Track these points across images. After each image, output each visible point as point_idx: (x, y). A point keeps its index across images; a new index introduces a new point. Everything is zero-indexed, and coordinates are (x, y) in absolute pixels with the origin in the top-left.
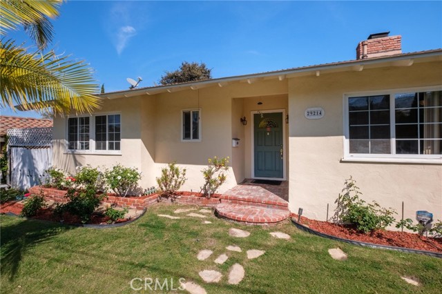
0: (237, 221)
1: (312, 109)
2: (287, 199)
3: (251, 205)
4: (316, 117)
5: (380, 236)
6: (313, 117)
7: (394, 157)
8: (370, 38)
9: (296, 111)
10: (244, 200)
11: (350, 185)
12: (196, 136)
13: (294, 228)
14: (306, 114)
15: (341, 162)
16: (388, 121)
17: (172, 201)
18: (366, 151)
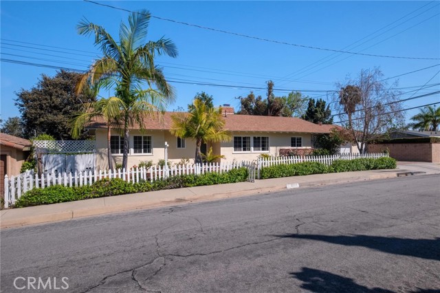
15: (232, 154)
18: (237, 151)
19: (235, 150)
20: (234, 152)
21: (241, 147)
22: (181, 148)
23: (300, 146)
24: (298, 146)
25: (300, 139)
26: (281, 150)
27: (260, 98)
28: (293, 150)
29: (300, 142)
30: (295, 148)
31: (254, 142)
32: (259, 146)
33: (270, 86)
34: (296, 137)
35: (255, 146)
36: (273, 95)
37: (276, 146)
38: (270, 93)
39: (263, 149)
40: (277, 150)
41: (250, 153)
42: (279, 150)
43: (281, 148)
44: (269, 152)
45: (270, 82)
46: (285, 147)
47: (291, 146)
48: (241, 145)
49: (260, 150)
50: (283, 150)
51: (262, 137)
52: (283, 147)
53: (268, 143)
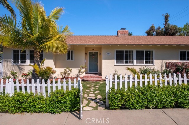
2: (102, 76)
4: (109, 55)
7: (124, 64)
9: (103, 52)
10: (90, 77)
11: (116, 71)
12: (72, 59)
14: (106, 54)
15: (114, 66)
16: (123, 56)
18: (119, 63)
19: (117, 63)
20: (116, 64)
21: (123, 60)
22: (71, 60)
26: (167, 63)
27: (159, 28)
28: (182, 64)
30: (185, 61)
31: (137, 56)
32: (142, 59)
33: (167, 18)
34: (187, 50)
35: (137, 59)
36: (168, 24)
38: (166, 22)
39: (146, 62)
40: (164, 63)
41: (133, 65)
42: (165, 63)
43: (168, 61)
44: (154, 64)
45: (166, 15)
46: (172, 60)
47: (181, 60)
48: (123, 58)
49: (144, 63)
50: (169, 63)
51: (145, 51)
52: (170, 60)
53: (153, 57)
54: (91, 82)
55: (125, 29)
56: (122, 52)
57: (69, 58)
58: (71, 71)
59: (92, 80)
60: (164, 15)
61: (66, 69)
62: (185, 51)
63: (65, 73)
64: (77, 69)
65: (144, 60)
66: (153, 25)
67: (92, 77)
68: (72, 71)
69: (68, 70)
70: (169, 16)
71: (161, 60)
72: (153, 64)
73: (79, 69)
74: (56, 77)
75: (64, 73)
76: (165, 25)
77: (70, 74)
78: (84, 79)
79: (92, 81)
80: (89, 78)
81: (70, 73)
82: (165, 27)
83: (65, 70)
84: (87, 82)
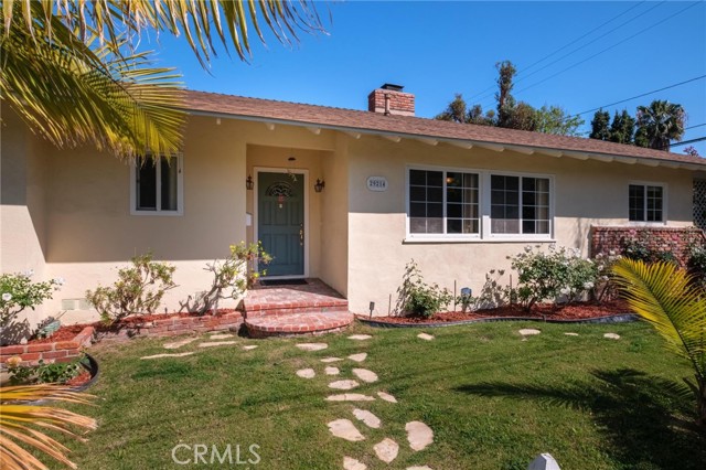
0: (300, 333)
1: (376, 178)
2: (344, 297)
3: (298, 312)
4: (379, 189)
5: (439, 318)
6: (377, 189)
7: (445, 236)
8: (385, 87)
10: (287, 307)
11: (411, 270)
12: (165, 206)
13: (368, 328)
14: (369, 183)
15: (404, 243)
16: (441, 200)
17: (130, 335)
18: (424, 232)
19: (413, 229)
20: (410, 237)
21: (442, 216)
22: (159, 212)
23: (659, 219)
24: (650, 219)
25: (659, 192)
26: (593, 231)
28: (640, 232)
29: (659, 204)
30: (642, 224)
31: (495, 197)
32: (512, 214)
34: (646, 184)
35: (496, 214)
36: (511, 99)
37: (579, 215)
38: (504, 90)
39: (529, 228)
40: (583, 231)
41: (479, 240)
42: (588, 231)
43: (596, 223)
44: (552, 237)
45: (506, 66)
46: (608, 220)
47: (632, 219)
48: (442, 205)
49: (518, 232)
50: (603, 231)
51: (524, 179)
52: (601, 220)
53: (547, 204)
54: (302, 341)
55: (399, 88)
56: (436, 177)
57: (146, 201)
58: (166, 279)
59: (307, 326)
60: (500, 66)
61: (130, 266)
62: (643, 187)
63: (126, 295)
64: (202, 263)
65: (518, 218)
66: (459, 97)
67: (293, 308)
68: (174, 278)
69: (145, 277)
70: (514, 71)
71: (574, 220)
72: (550, 235)
73: (220, 264)
74: (51, 320)
75: (120, 292)
76: (501, 101)
77: (162, 300)
78: (252, 321)
79: (305, 336)
80: (281, 314)
81: (160, 295)
82: (499, 107)
83: (122, 274)
84: (277, 340)
